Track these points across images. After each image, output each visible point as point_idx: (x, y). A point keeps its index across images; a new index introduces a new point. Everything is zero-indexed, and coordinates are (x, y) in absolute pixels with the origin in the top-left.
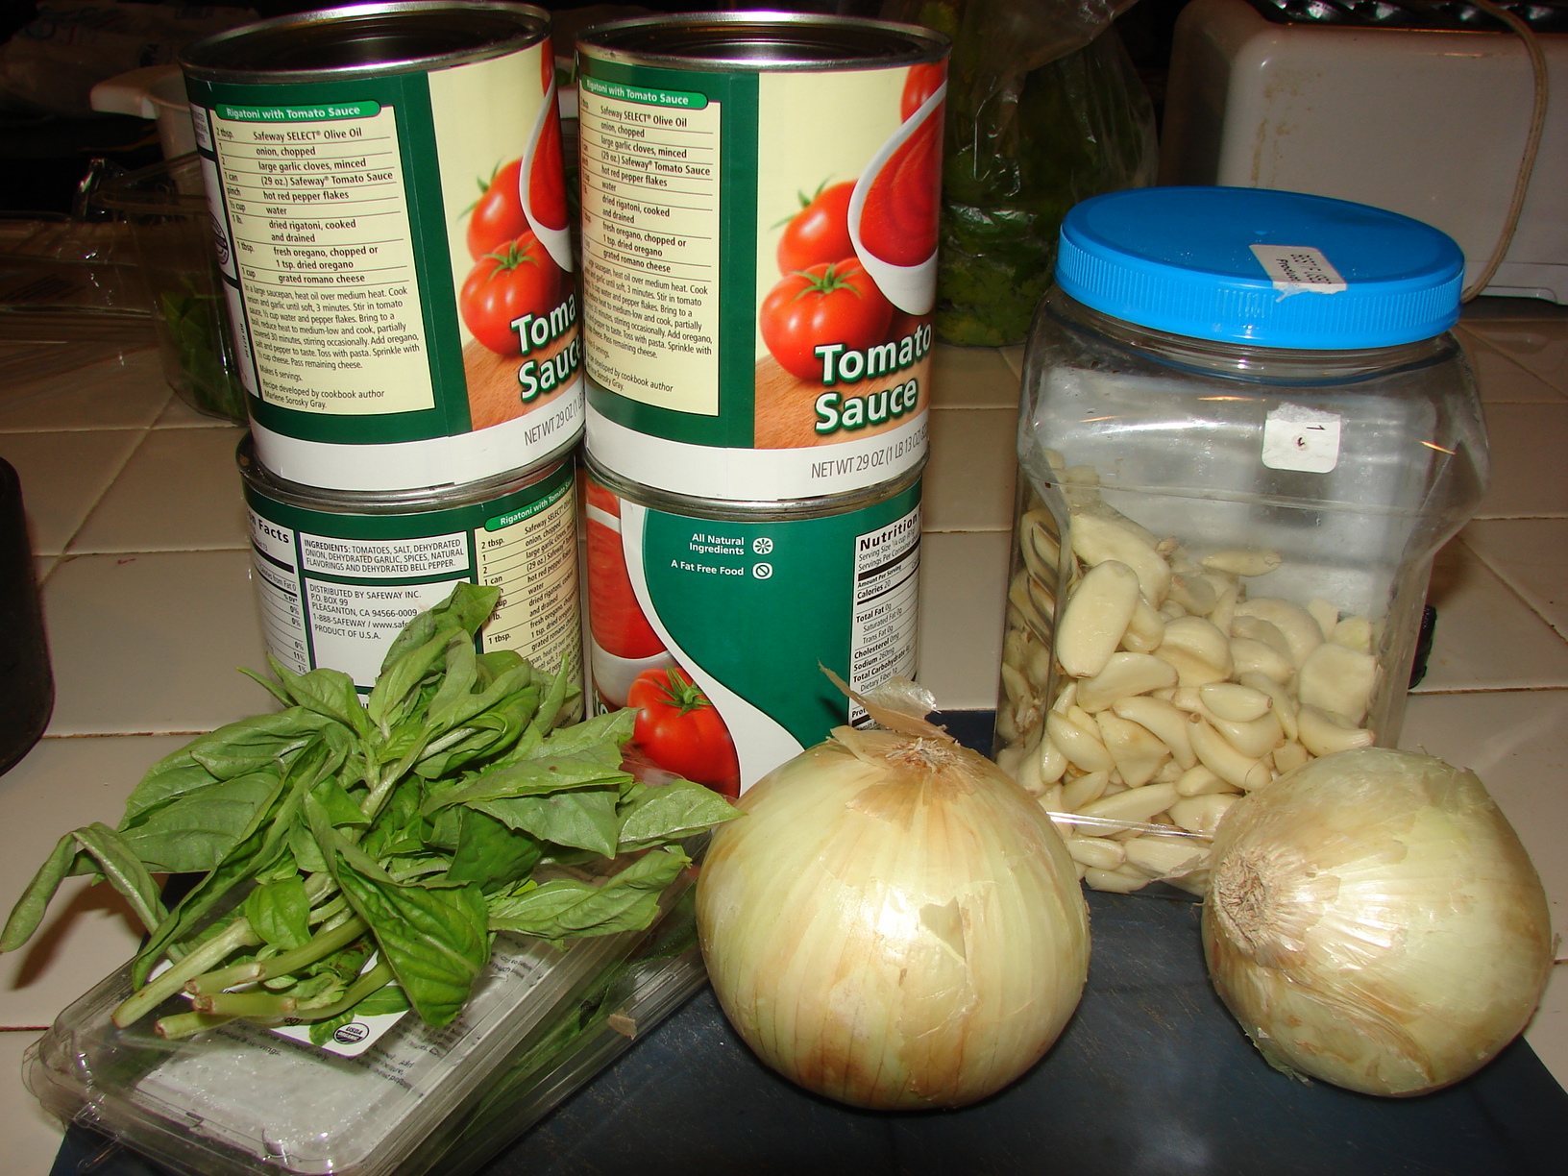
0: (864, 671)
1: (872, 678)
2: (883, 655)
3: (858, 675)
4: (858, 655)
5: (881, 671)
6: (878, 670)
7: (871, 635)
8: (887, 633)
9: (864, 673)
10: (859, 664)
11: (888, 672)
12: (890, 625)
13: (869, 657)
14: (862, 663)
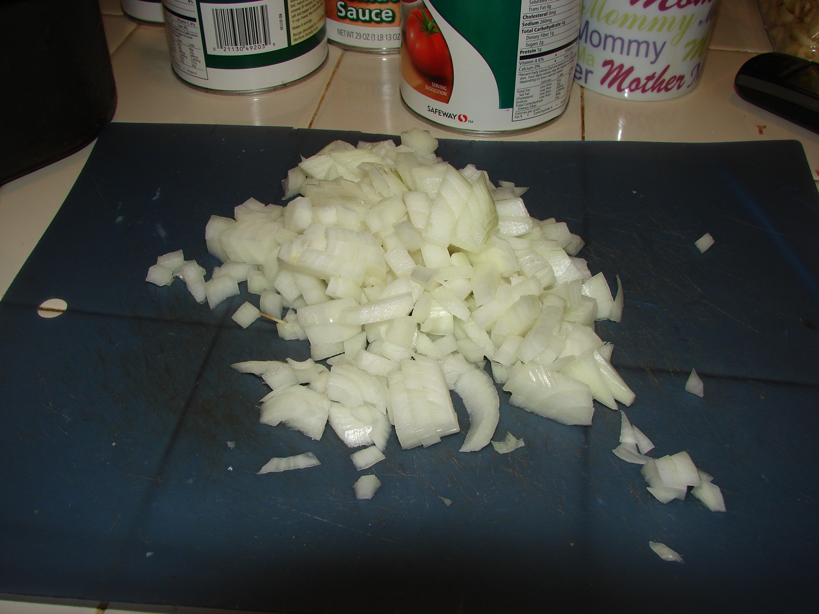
0: (529, 28)
1: (534, 34)
2: (543, 22)
3: (525, 29)
4: (525, 17)
5: (541, 31)
6: (539, 30)
7: (535, 7)
8: (546, 9)
9: (529, 29)
10: (525, 22)
11: (547, 32)
12: (549, 4)
13: (534, 20)
14: (528, 22)
